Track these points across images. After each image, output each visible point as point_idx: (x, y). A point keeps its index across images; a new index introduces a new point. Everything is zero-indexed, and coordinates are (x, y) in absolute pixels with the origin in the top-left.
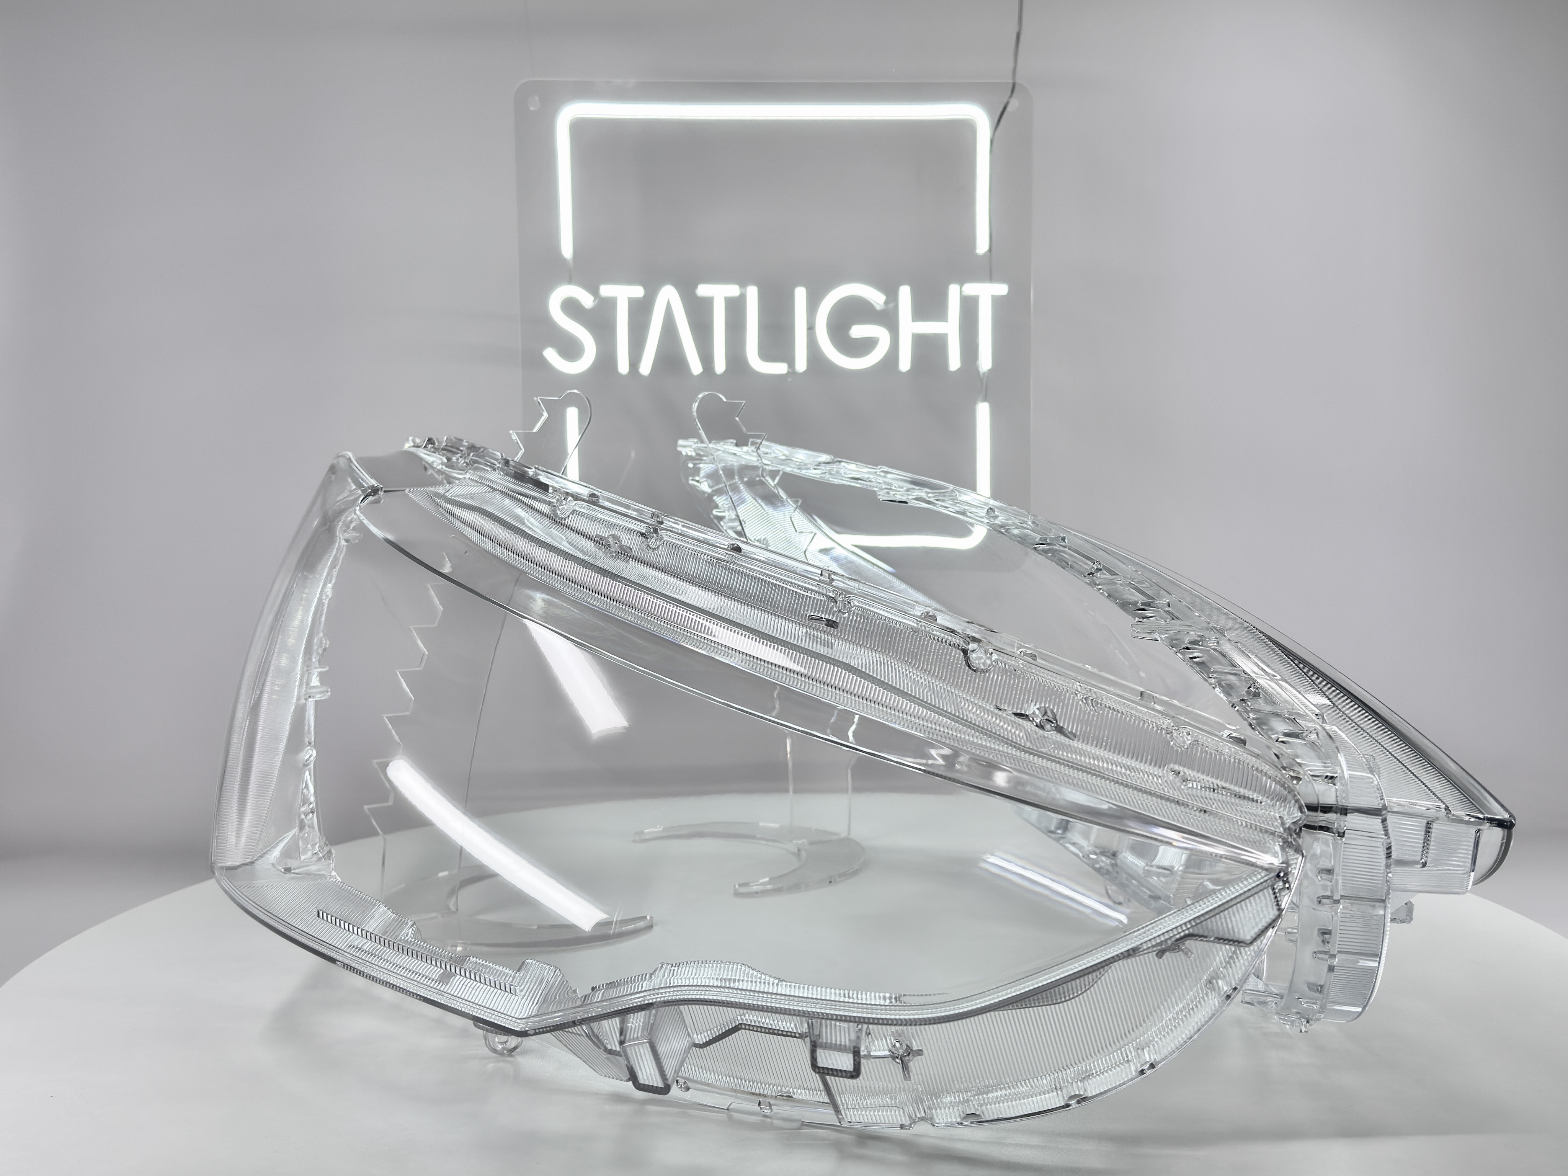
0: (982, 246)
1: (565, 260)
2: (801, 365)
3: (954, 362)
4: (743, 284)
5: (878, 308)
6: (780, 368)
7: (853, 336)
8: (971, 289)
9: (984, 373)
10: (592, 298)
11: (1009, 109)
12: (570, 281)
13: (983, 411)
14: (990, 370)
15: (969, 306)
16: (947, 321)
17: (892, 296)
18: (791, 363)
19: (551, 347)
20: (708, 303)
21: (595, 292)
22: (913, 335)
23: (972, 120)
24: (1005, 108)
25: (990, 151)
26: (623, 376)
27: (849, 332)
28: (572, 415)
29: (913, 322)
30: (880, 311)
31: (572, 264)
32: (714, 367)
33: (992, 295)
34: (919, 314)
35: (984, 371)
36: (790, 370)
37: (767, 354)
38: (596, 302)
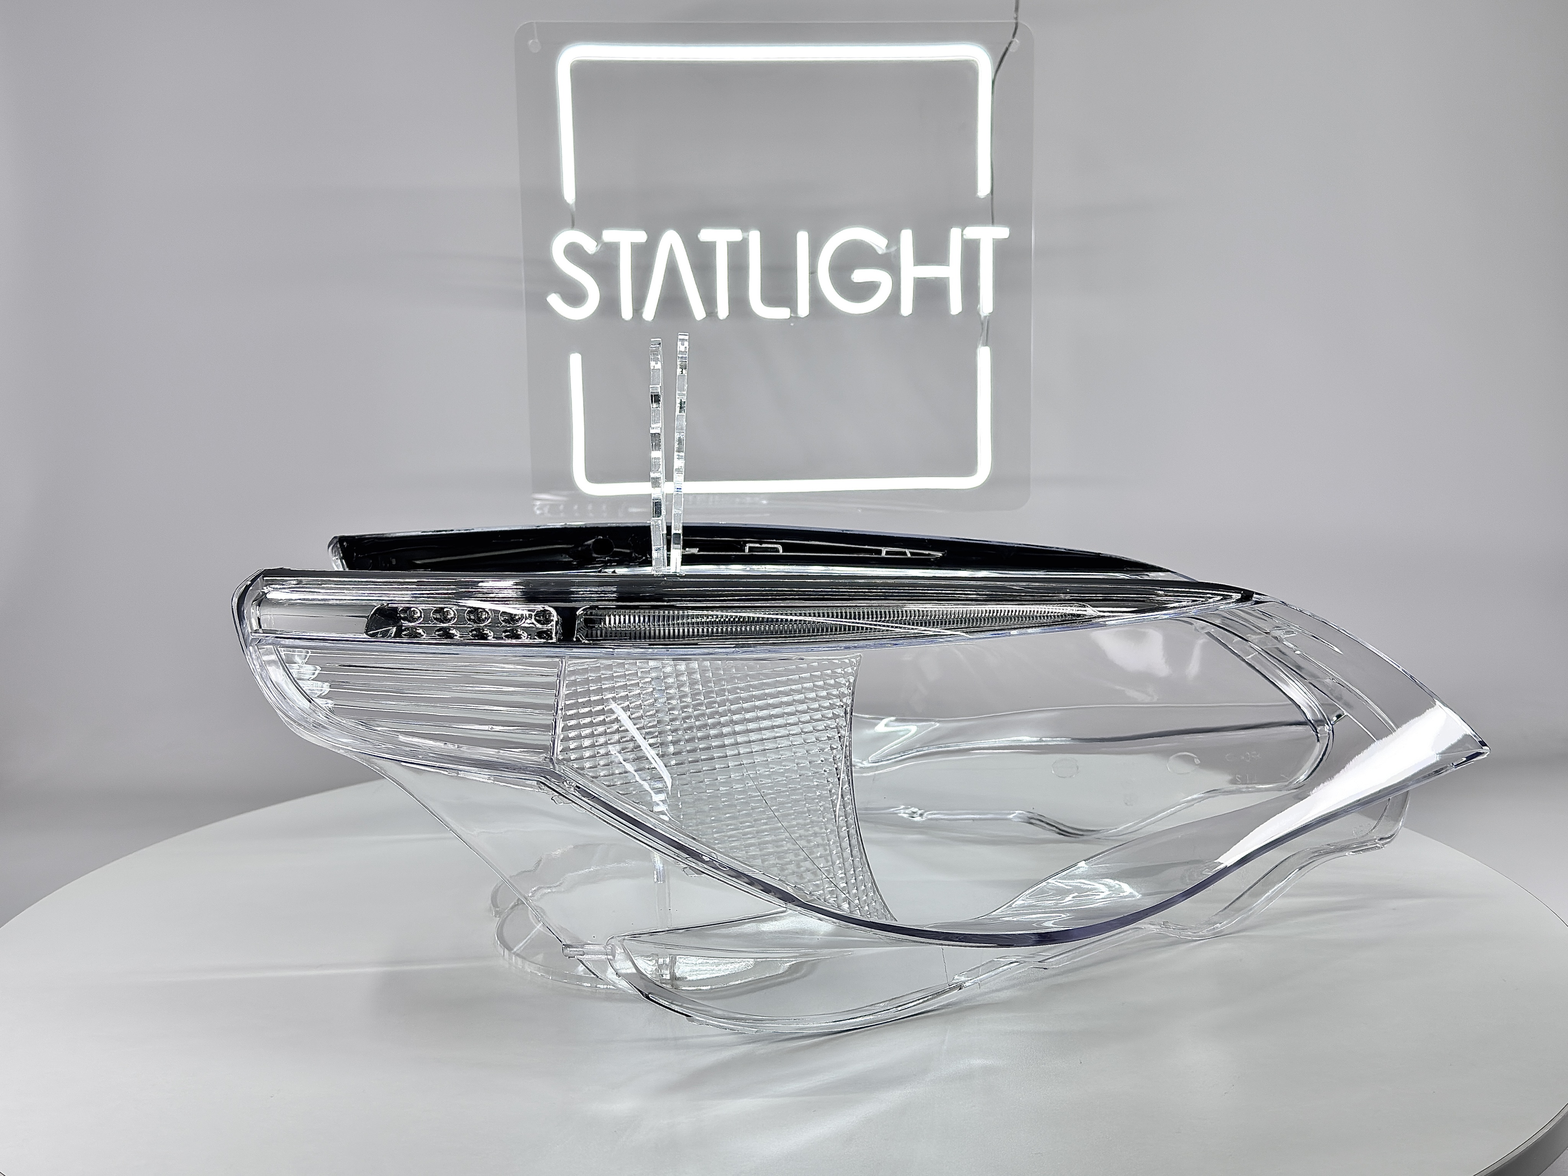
0: (984, 188)
1: (568, 204)
2: (803, 309)
3: (956, 305)
4: (745, 229)
5: (880, 252)
6: (783, 313)
7: (855, 280)
8: (972, 232)
9: (985, 317)
10: (596, 244)
11: (1011, 50)
12: (573, 226)
13: (984, 355)
14: (991, 313)
15: (971, 250)
16: (948, 266)
17: (894, 239)
18: (794, 309)
19: (555, 293)
20: (710, 248)
21: (597, 237)
22: (915, 278)
23: (973, 60)
24: (1007, 49)
25: (993, 93)
26: (626, 321)
27: (850, 276)
28: (575, 361)
29: (914, 265)
30: (882, 255)
31: (574, 210)
32: (717, 312)
33: (993, 239)
34: (921, 259)
35: (985, 315)
36: (792, 315)
37: (769, 300)
38: (599, 247)
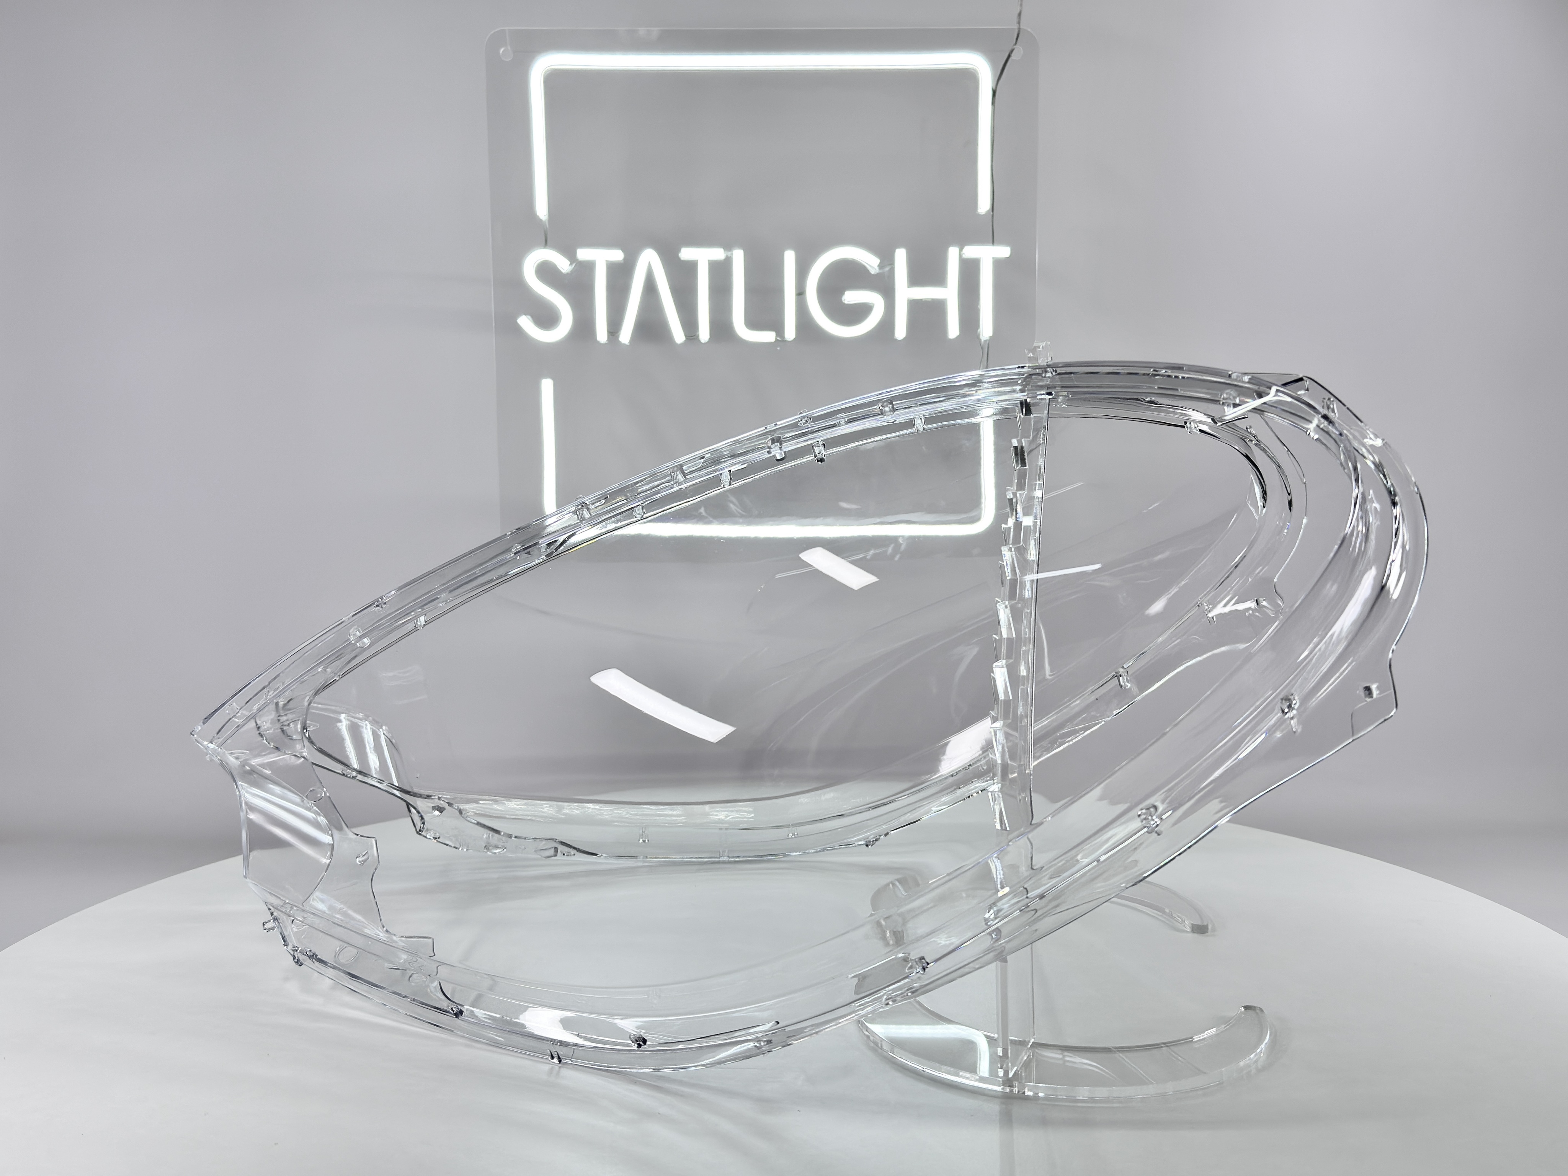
0: (984, 205)
1: (541, 220)
2: (790, 333)
3: (953, 330)
4: (728, 247)
5: (873, 272)
6: (768, 337)
7: (846, 302)
8: (971, 251)
9: (987, 340)
10: (569, 263)
11: (1013, 57)
12: (546, 244)
14: (990, 337)
15: (970, 270)
16: (946, 287)
17: (887, 259)
18: (780, 331)
19: (525, 315)
20: (691, 267)
21: (570, 255)
22: (908, 300)
23: (973, 69)
24: (1009, 56)
25: (993, 103)
26: (603, 344)
27: (841, 297)
28: (547, 387)
29: (908, 287)
30: (873, 275)
31: (548, 226)
32: (699, 335)
33: (993, 258)
34: (915, 280)
35: (986, 339)
36: (778, 338)
37: (753, 323)
38: (574, 265)
